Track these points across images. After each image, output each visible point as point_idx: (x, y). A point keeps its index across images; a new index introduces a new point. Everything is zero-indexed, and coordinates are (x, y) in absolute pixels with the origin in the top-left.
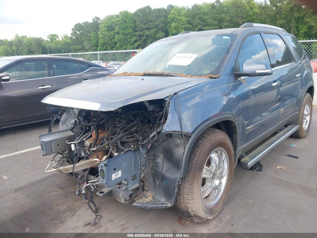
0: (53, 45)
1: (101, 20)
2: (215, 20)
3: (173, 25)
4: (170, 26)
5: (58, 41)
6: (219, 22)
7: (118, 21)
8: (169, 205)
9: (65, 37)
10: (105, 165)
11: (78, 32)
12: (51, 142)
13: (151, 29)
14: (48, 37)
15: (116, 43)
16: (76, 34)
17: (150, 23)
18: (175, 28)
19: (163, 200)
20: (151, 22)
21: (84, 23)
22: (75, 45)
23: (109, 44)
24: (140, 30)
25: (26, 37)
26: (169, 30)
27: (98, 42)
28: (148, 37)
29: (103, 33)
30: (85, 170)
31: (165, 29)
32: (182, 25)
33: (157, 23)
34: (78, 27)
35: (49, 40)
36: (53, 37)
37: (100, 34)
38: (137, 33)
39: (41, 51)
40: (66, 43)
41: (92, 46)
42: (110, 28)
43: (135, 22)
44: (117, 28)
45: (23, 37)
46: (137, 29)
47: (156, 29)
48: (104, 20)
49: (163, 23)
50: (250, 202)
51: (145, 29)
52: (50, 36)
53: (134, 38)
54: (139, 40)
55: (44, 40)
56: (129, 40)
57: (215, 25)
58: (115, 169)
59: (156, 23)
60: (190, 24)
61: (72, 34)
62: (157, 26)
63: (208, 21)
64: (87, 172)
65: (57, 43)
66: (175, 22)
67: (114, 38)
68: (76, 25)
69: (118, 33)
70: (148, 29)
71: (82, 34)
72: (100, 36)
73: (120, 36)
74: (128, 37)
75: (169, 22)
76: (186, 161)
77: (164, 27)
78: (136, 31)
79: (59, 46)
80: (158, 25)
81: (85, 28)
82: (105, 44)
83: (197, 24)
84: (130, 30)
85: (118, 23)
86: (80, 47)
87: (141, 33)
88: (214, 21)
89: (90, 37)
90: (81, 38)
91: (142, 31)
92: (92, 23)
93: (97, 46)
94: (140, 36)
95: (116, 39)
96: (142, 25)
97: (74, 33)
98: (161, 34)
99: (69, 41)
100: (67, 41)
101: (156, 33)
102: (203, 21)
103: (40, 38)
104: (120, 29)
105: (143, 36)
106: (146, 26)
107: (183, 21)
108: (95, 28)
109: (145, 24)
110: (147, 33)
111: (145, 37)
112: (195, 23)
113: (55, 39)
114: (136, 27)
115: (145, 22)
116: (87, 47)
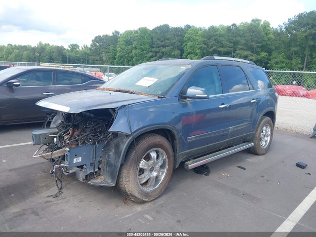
0: (73, 54)
1: (121, 34)
2: (231, 42)
3: (189, 44)
4: (187, 45)
5: (78, 51)
6: (234, 44)
7: (137, 37)
8: (113, 185)
9: (85, 47)
10: (69, 151)
11: (97, 44)
12: (40, 135)
13: (168, 46)
14: (69, 46)
15: (132, 58)
16: (96, 45)
17: (167, 41)
18: (191, 47)
19: (110, 181)
20: (168, 39)
21: (104, 36)
22: (94, 56)
23: (126, 57)
24: (156, 47)
25: (49, 45)
26: (185, 48)
27: (115, 55)
28: (163, 54)
29: (122, 46)
30: (60, 157)
31: (180, 47)
32: (198, 44)
33: (174, 41)
34: (98, 39)
35: (70, 49)
36: (74, 47)
37: (118, 48)
38: (153, 50)
39: (61, 59)
40: (86, 54)
41: (110, 58)
42: (128, 42)
43: (152, 38)
44: (135, 42)
45: (46, 45)
46: (154, 46)
47: (172, 47)
48: (124, 34)
49: (179, 42)
50: (185, 194)
51: (161, 46)
52: (71, 45)
53: (150, 54)
54: (155, 56)
55: (65, 49)
56: (145, 55)
57: (230, 47)
58: (76, 155)
59: (172, 41)
60: (205, 44)
61: (91, 45)
62: (173, 44)
63: (223, 42)
64: (61, 158)
65: (77, 52)
66: (192, 41)
67: (131, 52)
68: (97, 37)
69: (135, 48)
70: (164, 46)
71: (101, 46)
72: (118, 49)
73: (137, 51)
74: (145, 52)
75: (186, 41)
76: (124, 153)
77: (180, 45)
78: (153, 48)
79: (78, 55)
80: (175, 43)
81: (105, 41)
82: (122, 57)
83: (212, 45)
84: (147, 46)
85: (136, 38)
86: (97, 58)
87: (157, 50)
88: (229, 43)
89: (109, 49)
90: (100, 49)
91: (159, 47)
92: (112, 37)
93: (115, 59)
94: (156, 52)
95: (133, 54)
96: (159, 42)
97: (94, 45)
98: (177, 52)
99: (88, 52)
100: (86, 51)
101: (172, 50)
102: (218, 42)
103: (62, 47)
104: (137, 44)
105: (159, 52)
106: (162, 44)
107: (199, 41)
108: (114, 41)
109: (162, 42)
110: (164, 50)
111: (161, 54)
112: (211, 44)
113: (75, 49)
114: (153, 43)
115: (162, 39)
116: (104, 59)
